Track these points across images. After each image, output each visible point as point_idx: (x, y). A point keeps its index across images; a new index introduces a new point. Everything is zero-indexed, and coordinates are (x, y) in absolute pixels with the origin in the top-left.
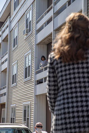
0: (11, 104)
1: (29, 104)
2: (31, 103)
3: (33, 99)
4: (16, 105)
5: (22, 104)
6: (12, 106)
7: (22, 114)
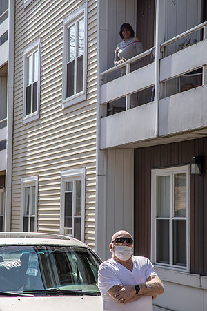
0: (24, 175)
1: (80, 176)
2: (88, 173)
3: (95, 160)
4: (40, 180)
5: (59, 177)
6: (26, 180)
7: (59, 206)
